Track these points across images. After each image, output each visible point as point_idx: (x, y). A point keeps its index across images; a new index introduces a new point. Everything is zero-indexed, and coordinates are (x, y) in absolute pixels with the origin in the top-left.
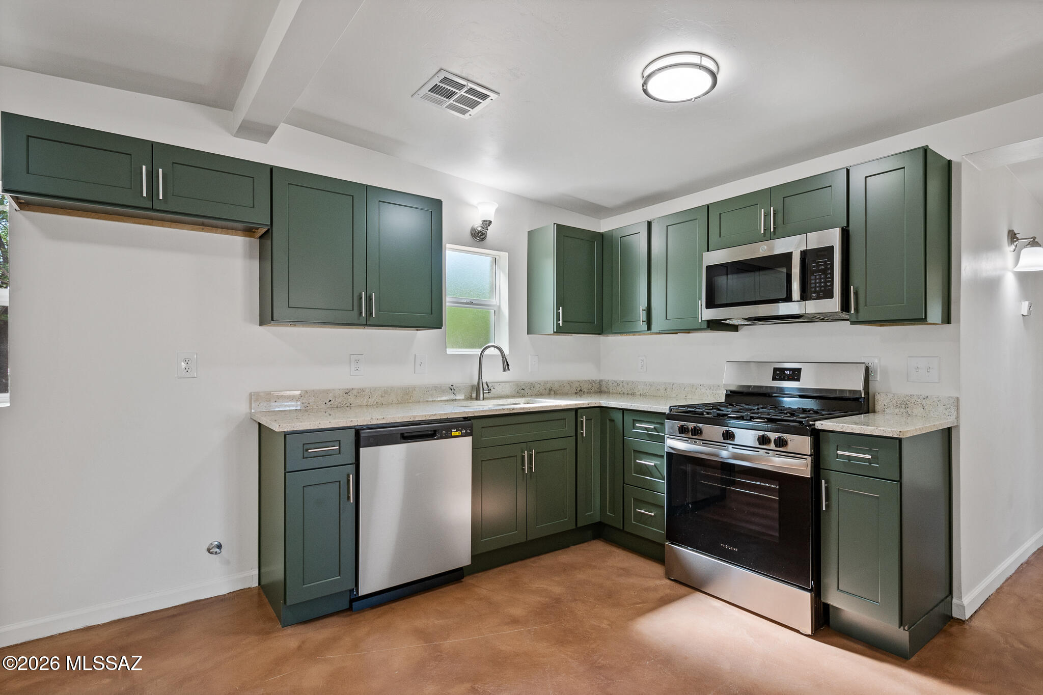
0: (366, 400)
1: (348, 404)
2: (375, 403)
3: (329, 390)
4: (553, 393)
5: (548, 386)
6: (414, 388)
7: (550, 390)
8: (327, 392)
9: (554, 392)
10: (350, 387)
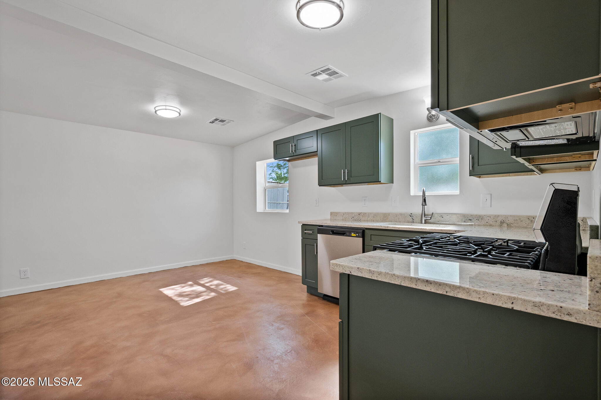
0: (367, 218)
1: (360, 219)
2: (370, 220)
3: (353, 213)
4: (505, 225)
5: (500, 219)
6: (389, 214)
7: (502, 223)
8: (352, 213)
9: (508, 225)
10: (361, 212)
